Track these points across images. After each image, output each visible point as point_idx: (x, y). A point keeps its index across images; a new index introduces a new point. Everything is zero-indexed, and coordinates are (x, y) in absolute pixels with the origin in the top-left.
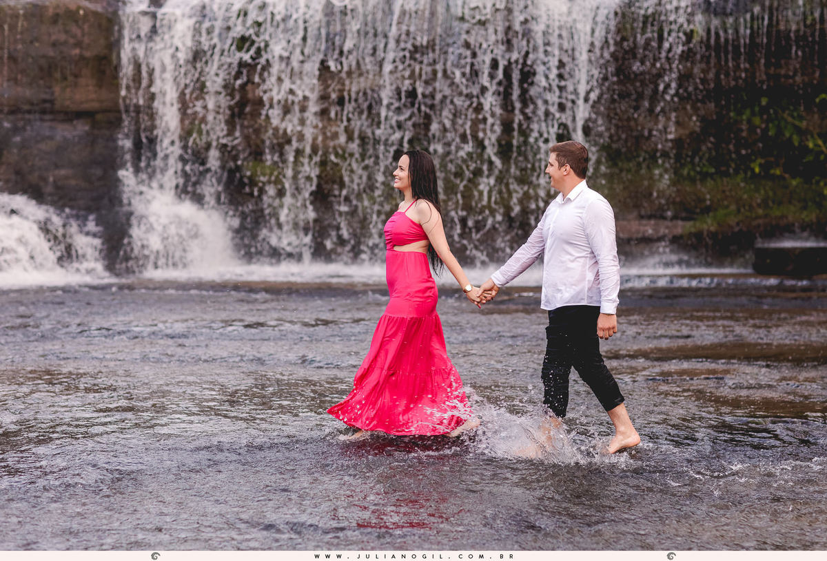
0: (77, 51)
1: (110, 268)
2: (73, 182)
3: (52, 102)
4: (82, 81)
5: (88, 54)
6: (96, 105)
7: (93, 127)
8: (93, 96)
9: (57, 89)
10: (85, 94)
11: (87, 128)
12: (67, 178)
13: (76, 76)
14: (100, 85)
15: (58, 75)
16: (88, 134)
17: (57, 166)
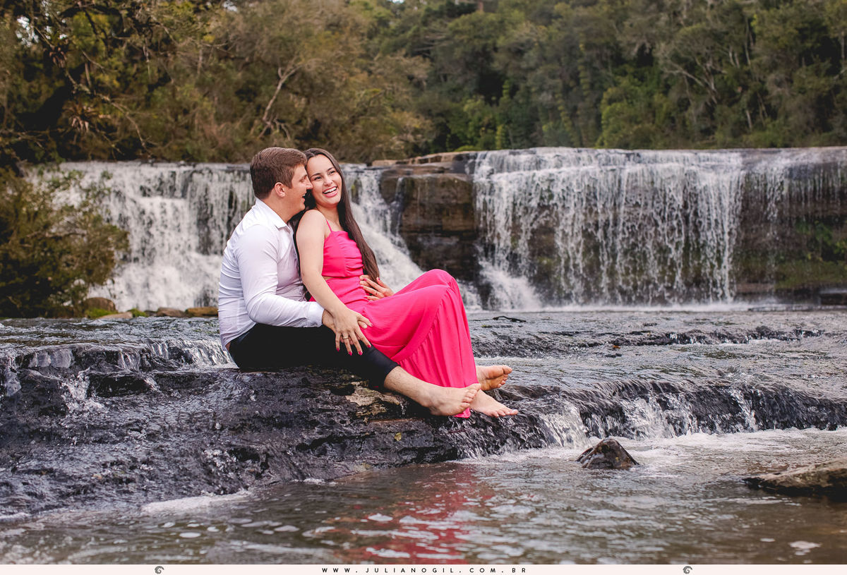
0: (454, 201)
1: (485, 307)
2: (455, 267)
3: (441, 226)
4: (456, 216)
5: (460, 202)
6: (463, 228)
7: (461, 239)
8: (461, 224)
9: (444, 220)
10: (458, 223)
11: (458, 240)
12: (453, 265)
13: (453, 213)
14: (465, 218)
15: (445, 213)
16: (458, 242)
17: (447, 259)
